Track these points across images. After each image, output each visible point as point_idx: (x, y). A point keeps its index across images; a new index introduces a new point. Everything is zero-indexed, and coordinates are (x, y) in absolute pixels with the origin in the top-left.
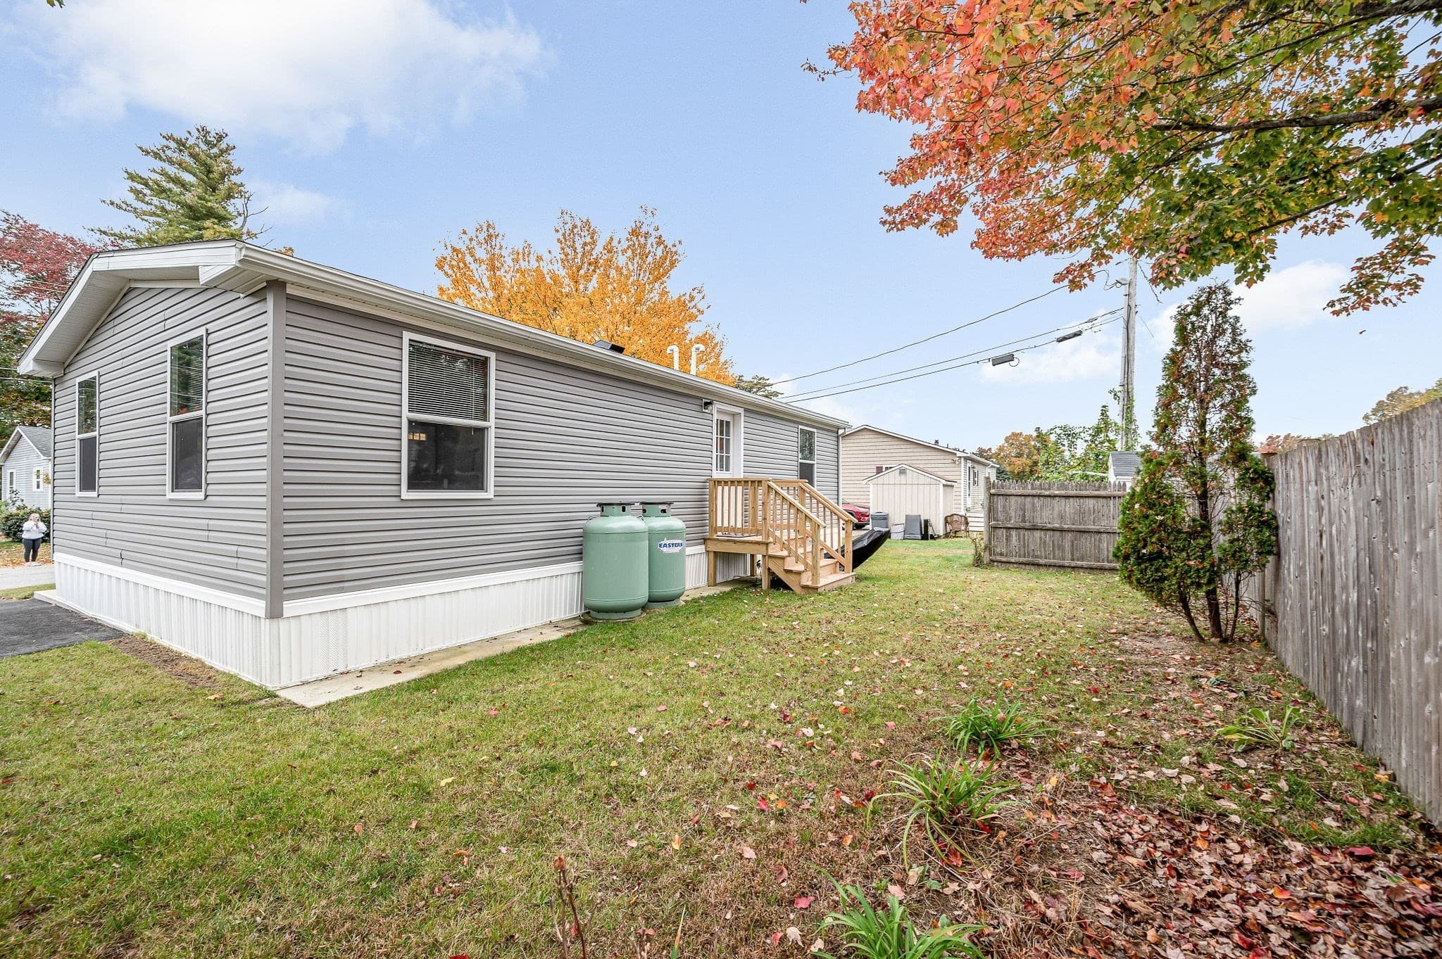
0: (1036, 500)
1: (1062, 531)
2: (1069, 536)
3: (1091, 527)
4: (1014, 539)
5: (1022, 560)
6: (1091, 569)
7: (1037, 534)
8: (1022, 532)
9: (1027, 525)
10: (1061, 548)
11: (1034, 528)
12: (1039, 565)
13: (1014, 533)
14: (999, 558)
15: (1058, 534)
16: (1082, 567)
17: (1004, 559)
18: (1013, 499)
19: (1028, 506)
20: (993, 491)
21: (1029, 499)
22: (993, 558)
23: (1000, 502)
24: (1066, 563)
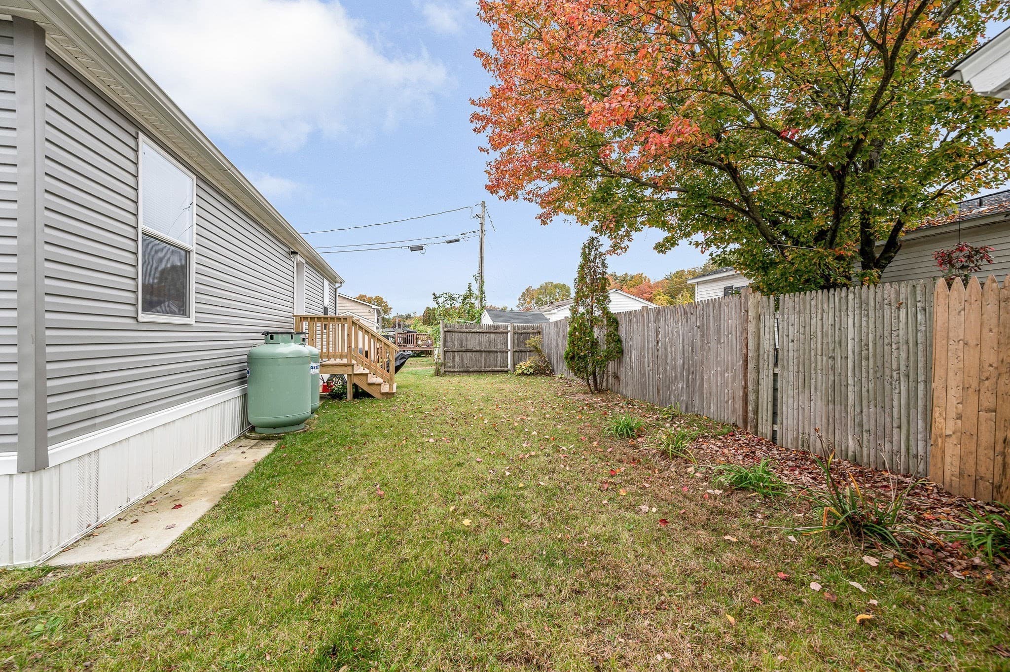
0: (468, 334)
1: (480, 351)
2: (483, 355)
3: (493, 349)
4: (457, 359)
5: (461, 370)
6: (493, 372)
7: (469, 354)
8: (461, 353)
9: (464, 349)
10: (480, 361)
11: (467, 351)
12: (469, 372)
13: (456, 354)
14: (449, 370)
15: (478, 353)
16: (489, 371)
17: (452, 370)
18: (456, 334)
19: (464, 338)
20: (445, 329)
21: (464, 334)
22: (446, 370)
23: (449, 335)
24: (483, 369)
